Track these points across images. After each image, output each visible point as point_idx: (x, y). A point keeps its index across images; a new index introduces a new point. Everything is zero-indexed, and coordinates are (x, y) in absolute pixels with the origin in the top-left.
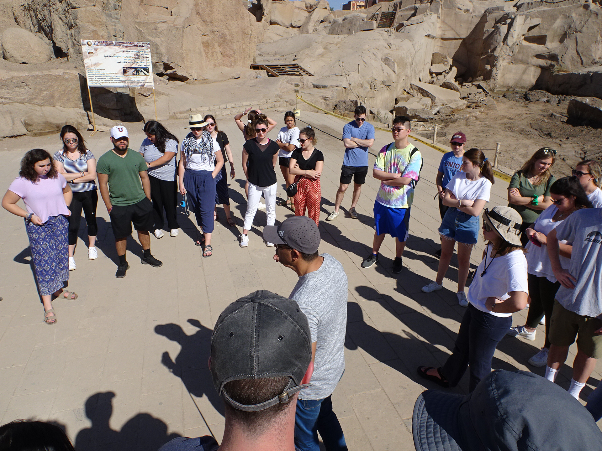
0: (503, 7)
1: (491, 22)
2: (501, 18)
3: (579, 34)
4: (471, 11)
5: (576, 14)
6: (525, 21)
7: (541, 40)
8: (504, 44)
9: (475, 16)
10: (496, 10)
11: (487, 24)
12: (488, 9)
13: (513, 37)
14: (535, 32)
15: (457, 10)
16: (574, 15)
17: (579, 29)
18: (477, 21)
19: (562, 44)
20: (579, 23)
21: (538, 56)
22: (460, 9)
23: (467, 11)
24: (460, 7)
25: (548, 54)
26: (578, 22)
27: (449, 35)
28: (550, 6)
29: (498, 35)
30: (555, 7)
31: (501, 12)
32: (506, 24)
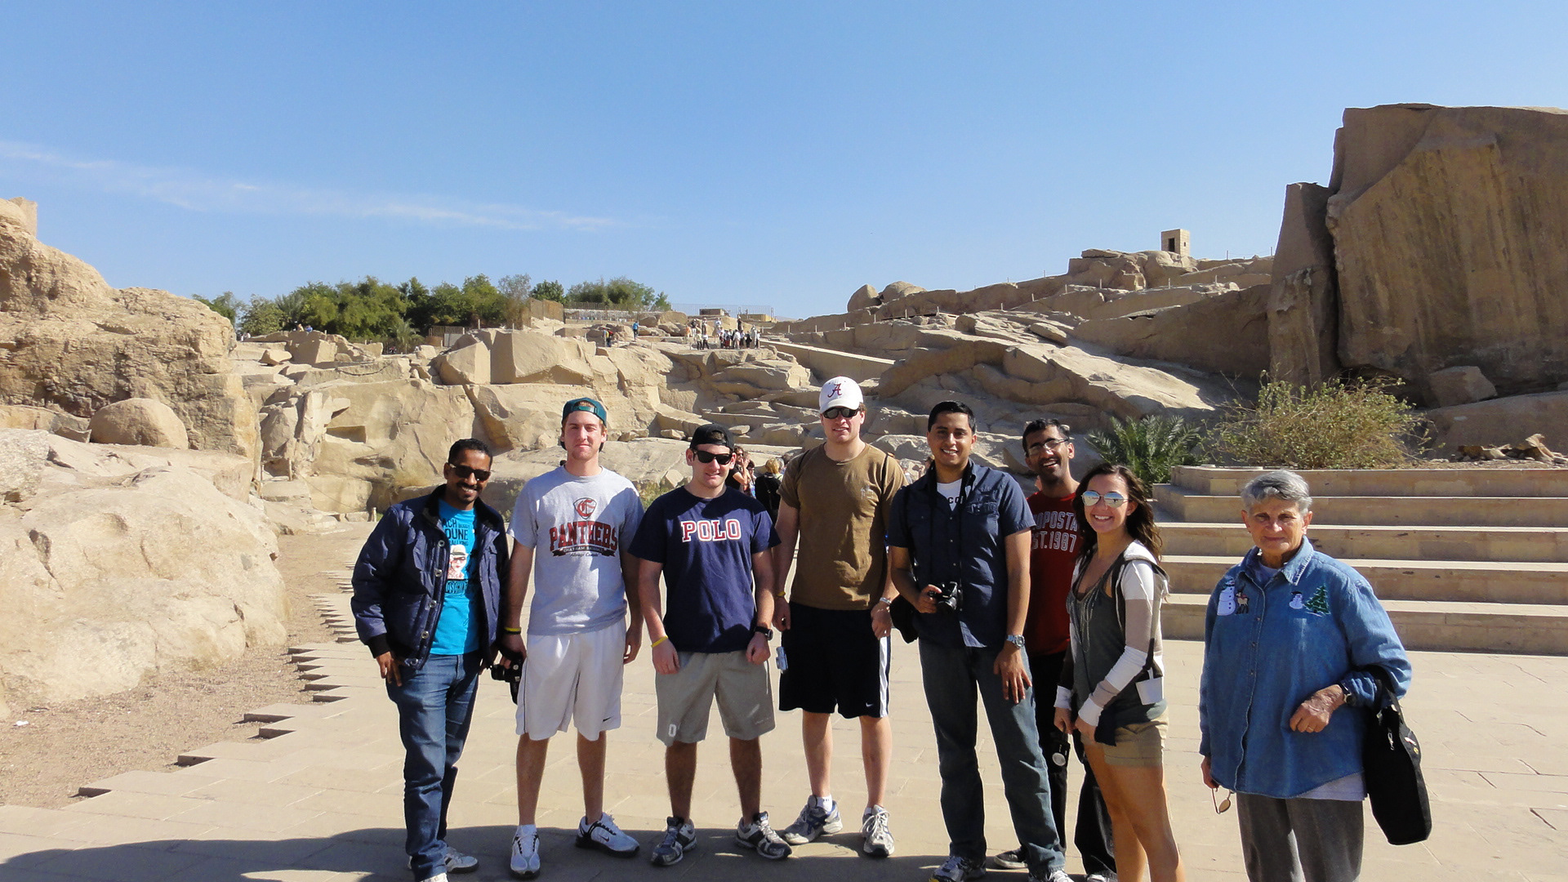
2: (273, 396)
3: (416, 425)
5: (403, 394)
6: (323, 402)
7: (356, 434)
8: (298, 441)
10: (258, 380)
13: (311, 428)
14: (344, 422)
16: (399, 396)
17: (414, 418)
19: (394, 441)
20: (411, 408)
21: (360, 461)
25: (376, 457)
26: (409, 408)
28: (354, 381)
29: (282, 424)
30: (362, 382)
31: (270, 384)
32: (288, 405)
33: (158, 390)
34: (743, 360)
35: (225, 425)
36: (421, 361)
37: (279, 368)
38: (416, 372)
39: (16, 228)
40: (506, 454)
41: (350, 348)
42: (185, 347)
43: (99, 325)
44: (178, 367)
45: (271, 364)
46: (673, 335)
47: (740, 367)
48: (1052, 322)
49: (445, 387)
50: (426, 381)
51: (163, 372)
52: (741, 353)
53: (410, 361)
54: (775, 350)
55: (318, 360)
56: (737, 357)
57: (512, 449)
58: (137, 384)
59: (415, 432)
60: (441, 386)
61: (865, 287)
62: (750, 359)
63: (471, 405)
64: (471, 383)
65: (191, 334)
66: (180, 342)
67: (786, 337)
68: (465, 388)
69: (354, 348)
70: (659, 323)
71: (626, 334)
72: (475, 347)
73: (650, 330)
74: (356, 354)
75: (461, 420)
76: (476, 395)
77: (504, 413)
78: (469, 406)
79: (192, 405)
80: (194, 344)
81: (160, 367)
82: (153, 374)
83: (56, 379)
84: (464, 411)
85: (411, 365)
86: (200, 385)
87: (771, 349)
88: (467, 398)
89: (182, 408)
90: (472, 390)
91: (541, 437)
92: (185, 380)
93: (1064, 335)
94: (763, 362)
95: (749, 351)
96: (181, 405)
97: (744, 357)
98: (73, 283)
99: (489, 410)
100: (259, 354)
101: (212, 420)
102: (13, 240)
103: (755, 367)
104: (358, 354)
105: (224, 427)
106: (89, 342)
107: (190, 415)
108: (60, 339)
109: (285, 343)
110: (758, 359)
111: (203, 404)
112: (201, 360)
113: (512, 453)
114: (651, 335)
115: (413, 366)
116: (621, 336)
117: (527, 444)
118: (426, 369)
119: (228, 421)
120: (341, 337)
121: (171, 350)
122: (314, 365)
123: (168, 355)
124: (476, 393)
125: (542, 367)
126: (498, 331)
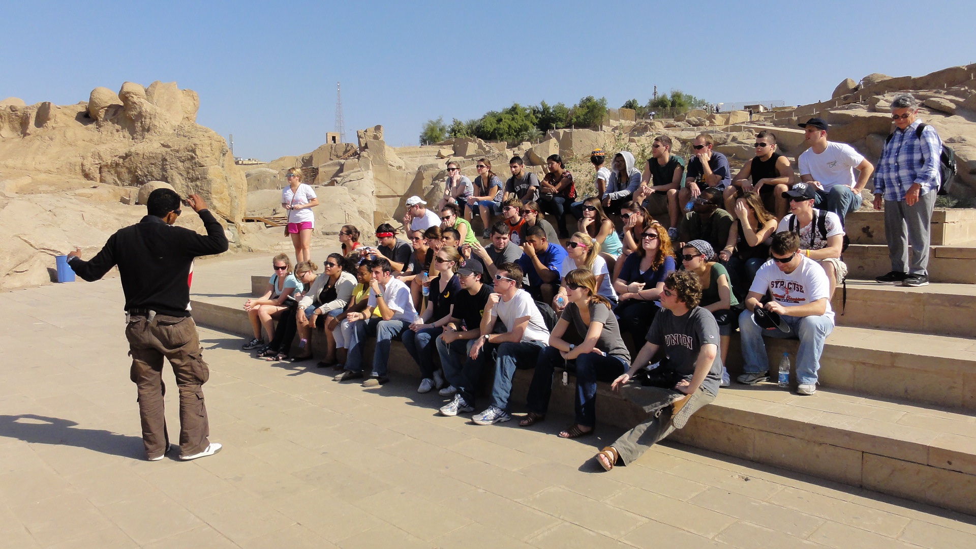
0: (437, 164)
1: (428, 179)
2: (438, 176)
4: (403, 168)
9: (409, 173)
10: (431, 167)
11: (424, 181)
12: (422, 166)
15: (389, 166)
18: (413, 177)
22: (392, 166)
23: (400, 167)
24: (392, 163)
27: (385, 192)
31: (436, 169)
32: (443, 181)
33: (179, 176)
34: (729, 141)
35: (208, 194)
37: (446, 160)
39: (138, 97)
41: (485, 146)
42: (191, 153)
43: (161, 144)
44: (188, 164)
45: (442, 157)
46: (694, 125)
47: (726, 145)
48: (947, 97)
51: (181, 167)
52: (728, 136)
53: (514, 152)
54: (754, 132)
55: (467, 155)
56: (725, 139)
58: (170, 174)
61: (846, 81)
62: (734, 139)
65: (193, 146)
66: (188, 151)
67: (771, 122)
69: (487, 146)
70: (687, 118)
71: (656, 127)
72: (551, 141)
73: (676, 123)
74: (487, 149)
79: (193, 184)
80: (194, 151)
81: (180, 164)
82: (177, 168)
83: (140, 172)
86: (197, 173)
87: (751, 131)
89: (190, 185)
92: (191, 171)
93: (953, 106)
94: (743, 141)
95: (735, 134)
96: (190, 184)
97: (730, 138)
98: (156, 124)
100: (435, 152)
101: (202, 191)
102: (136, 104)
103: (735, 145)
104: (488, 150)
105: (207, 195)
106: (152, 153)
107: (193, 189)
108: (141, 153)
109: (453, 145)
110: (739, 140)
111: (198, 183)
112: (197, 159)
114: (675, 127)
116: (652, 129)
119: (208, 191)
120: (480, 139)
121: (184, 155)
122: (466, 157)
123: (183, 158)
126: (564, 131)
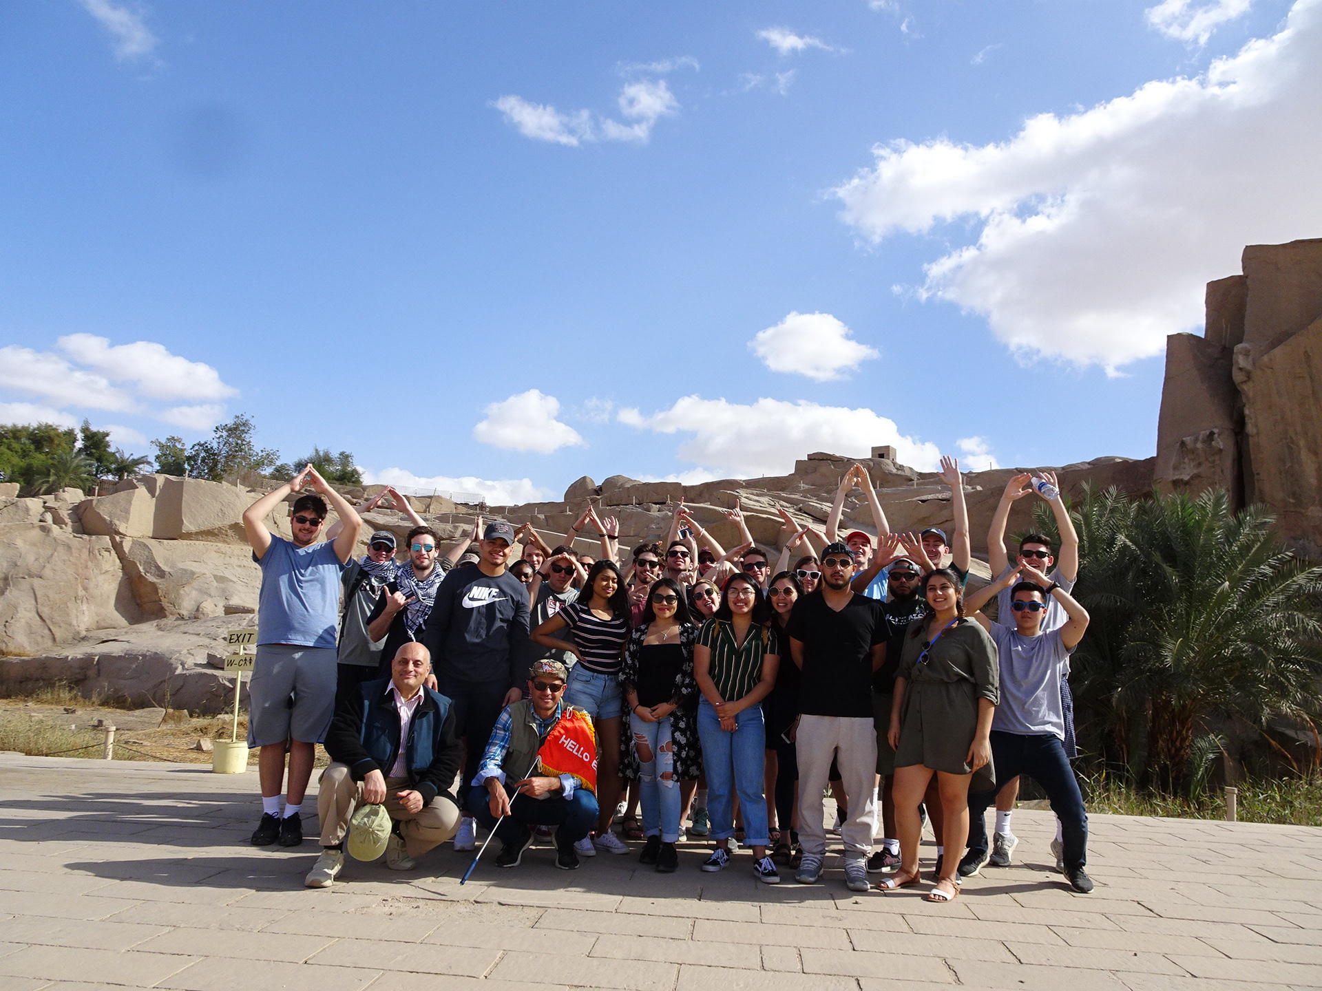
36: (59, 504)
38: (49, 517)
40: (155, 623)
49: (85, 537)
50: (61, 528)
53: (45, 503)
57: (165, 616)
59: (33, 589)
60: (79, 535)
61: (584, 478)
63: (118, 561)
64: (121, 534)
68: (113, 540)
72: (134, 493)
75: (101, 578)
76: (126, 549)
77: (161, 574)
78: (114, 561)
84: (106, 567)
85: (44, 507)
88: (113, 552)
90: (122, 542)
91: (204, 605)
99: (141, 569)
113: (163, 622)
115: (48, 509)
117: (185, 613)
118: (64, 514)
124: (127, 546)
125: (218, 524)
126: (167, 478)
